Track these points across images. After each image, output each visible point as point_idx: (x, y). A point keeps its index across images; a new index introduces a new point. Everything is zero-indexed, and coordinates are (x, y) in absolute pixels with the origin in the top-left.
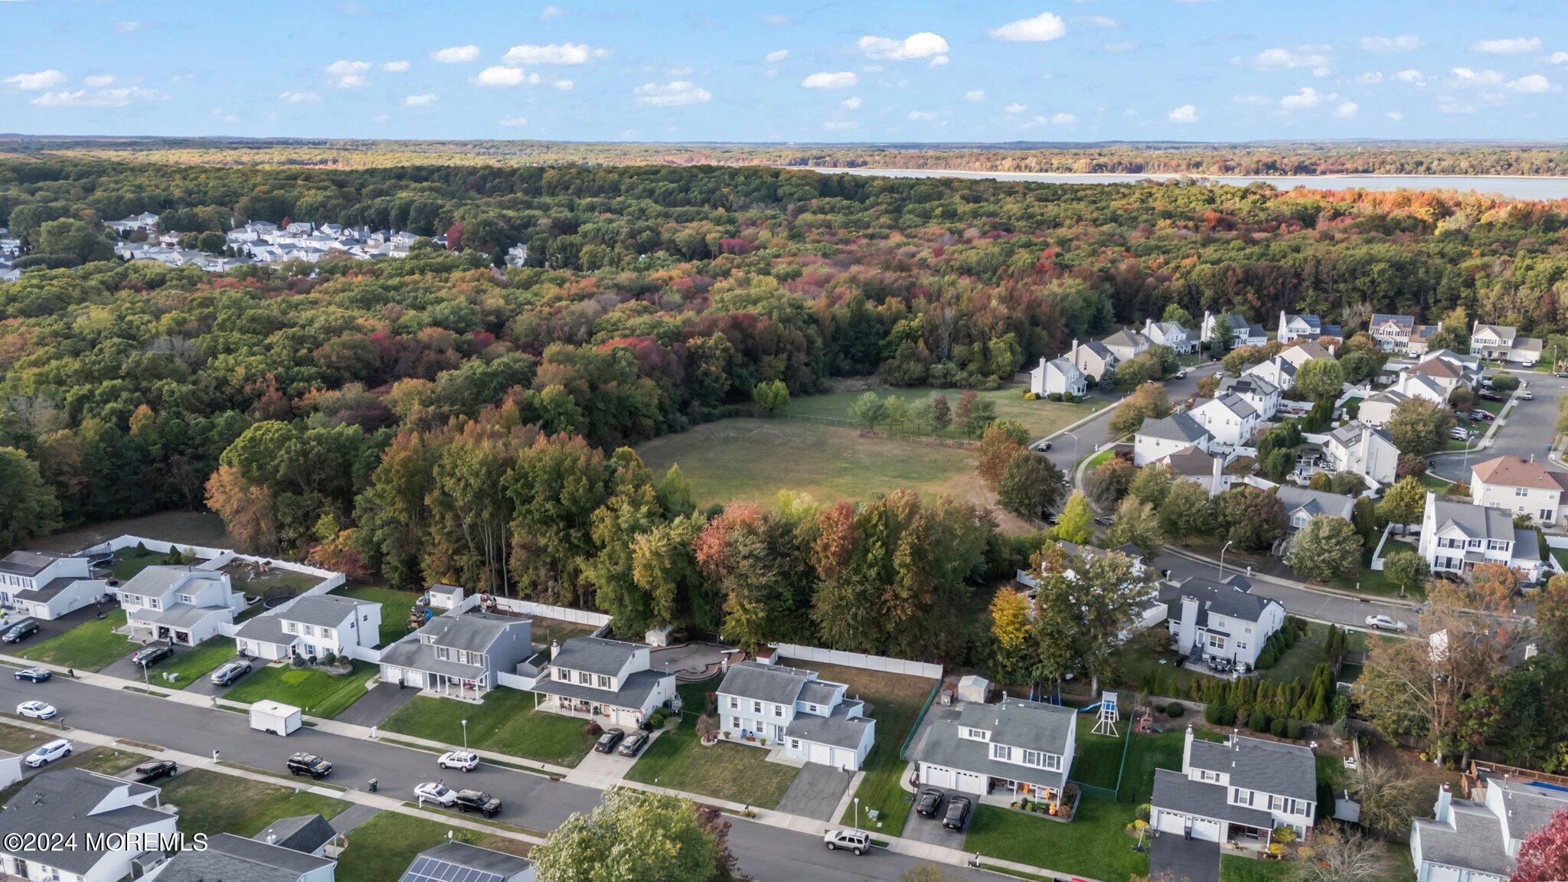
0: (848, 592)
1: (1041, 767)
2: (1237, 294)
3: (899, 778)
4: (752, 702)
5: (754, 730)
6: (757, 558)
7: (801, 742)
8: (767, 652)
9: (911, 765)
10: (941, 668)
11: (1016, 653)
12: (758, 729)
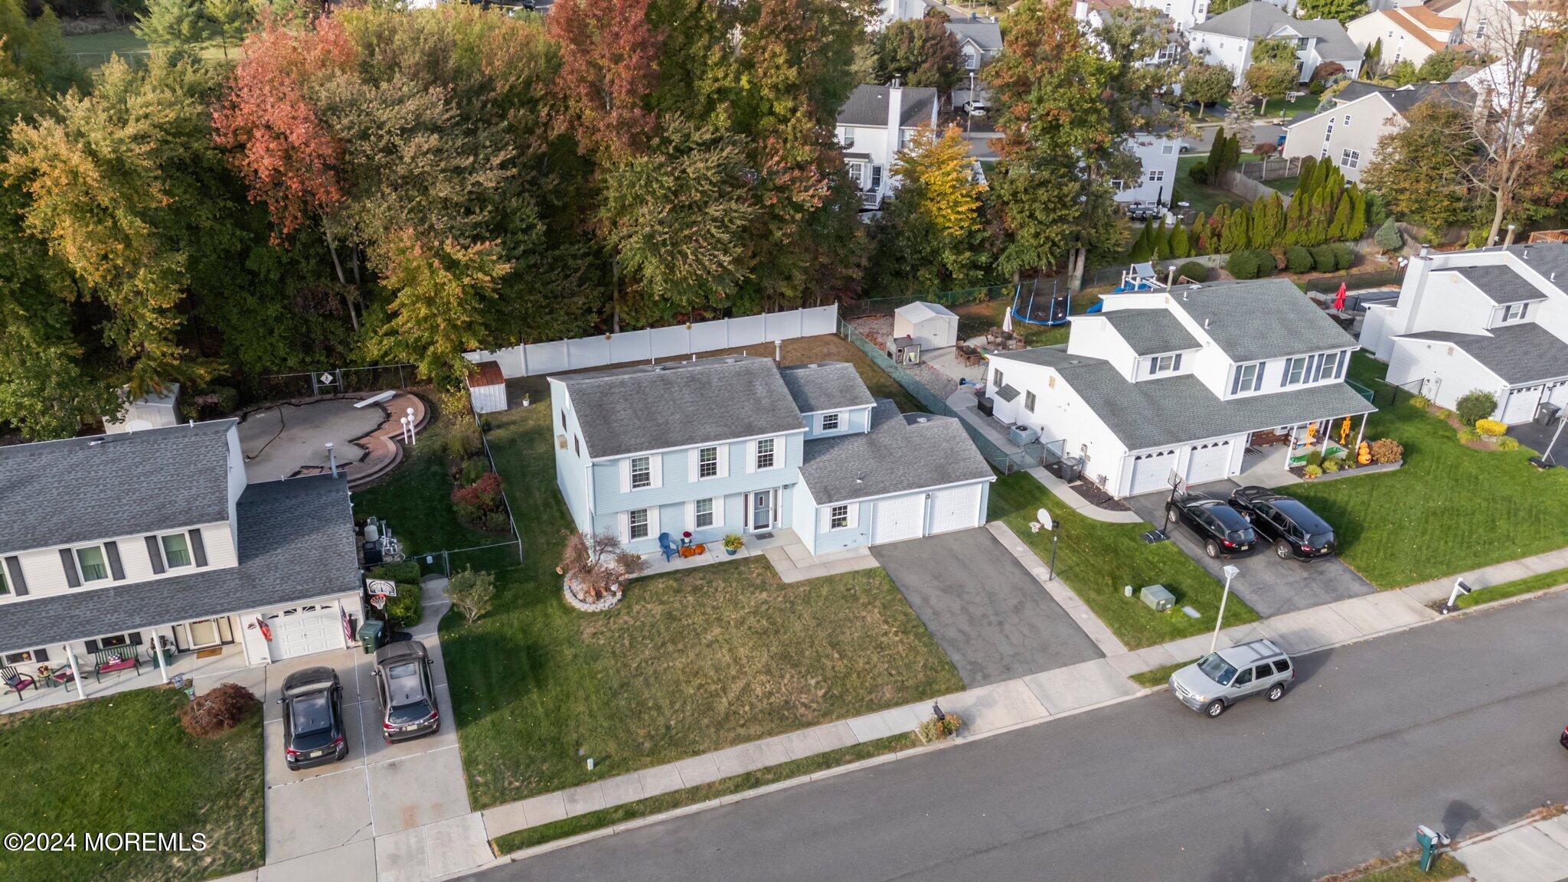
1: (1311, 385)
3: (1061, 505)
4: (691, 455)
5: (690, 525)
7: (854, 508)
8: (489, 373)
9: (1042, 476)
10: (833, 309)
11: (968, 243)
12: (704, 520)
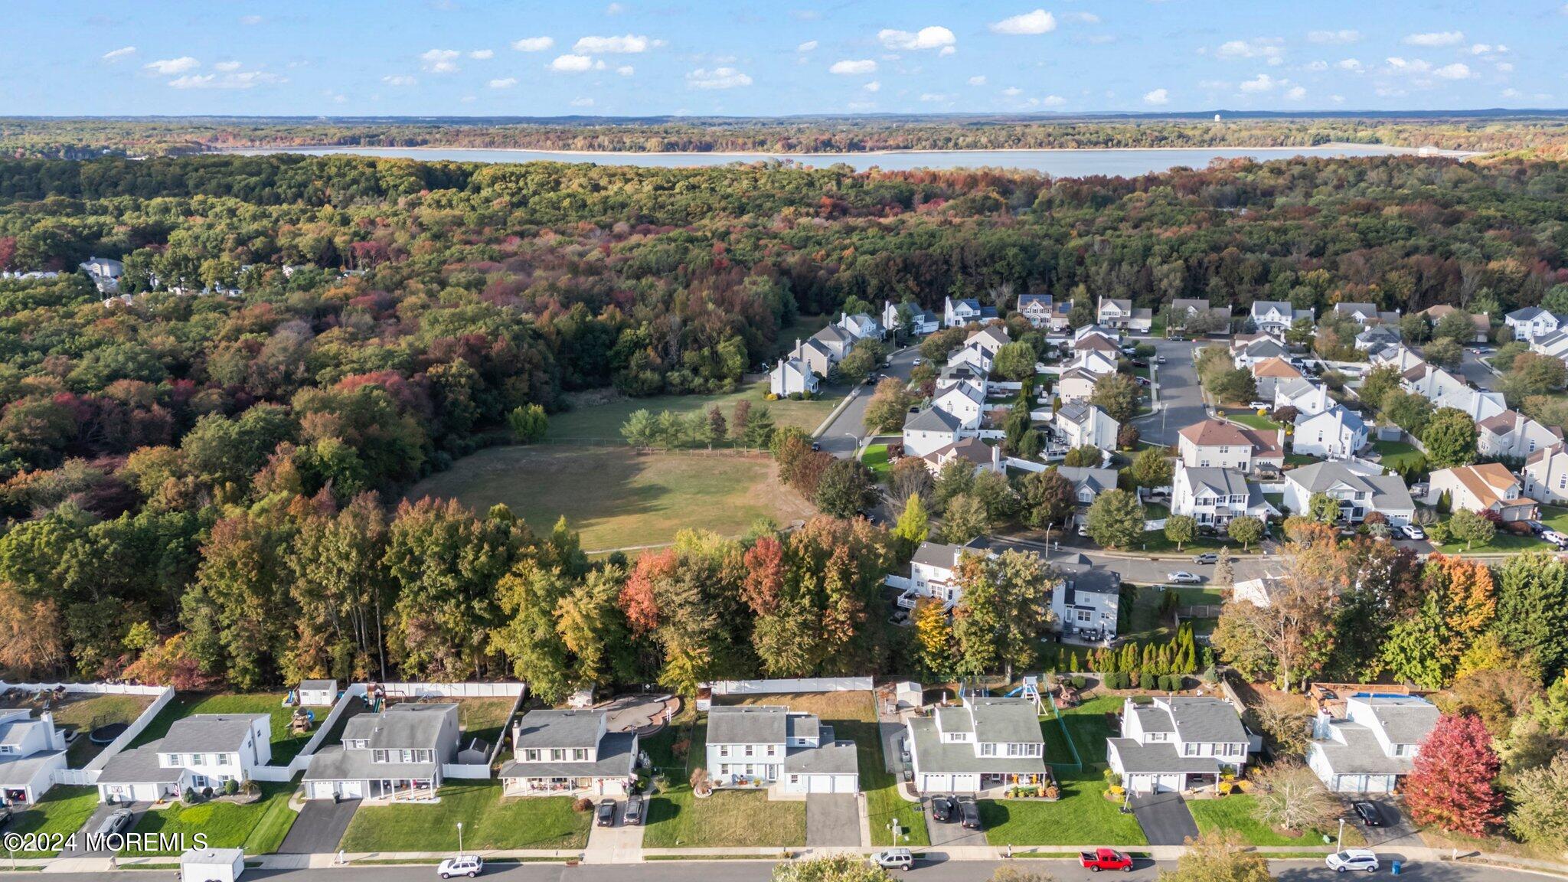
0: (791, 624)
1: (1024, 757)
2: (899, 282)
3: (896, 790)
4: (743, 747)
5: (744, 774)
6: (692, 603)
7: (801, 777)
8: (706, 693)
9: (899, 776)
10: (870, 679)
11: (940, 654)
12: (749, 772)
